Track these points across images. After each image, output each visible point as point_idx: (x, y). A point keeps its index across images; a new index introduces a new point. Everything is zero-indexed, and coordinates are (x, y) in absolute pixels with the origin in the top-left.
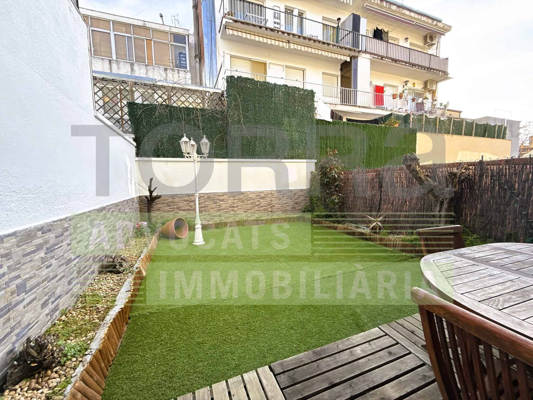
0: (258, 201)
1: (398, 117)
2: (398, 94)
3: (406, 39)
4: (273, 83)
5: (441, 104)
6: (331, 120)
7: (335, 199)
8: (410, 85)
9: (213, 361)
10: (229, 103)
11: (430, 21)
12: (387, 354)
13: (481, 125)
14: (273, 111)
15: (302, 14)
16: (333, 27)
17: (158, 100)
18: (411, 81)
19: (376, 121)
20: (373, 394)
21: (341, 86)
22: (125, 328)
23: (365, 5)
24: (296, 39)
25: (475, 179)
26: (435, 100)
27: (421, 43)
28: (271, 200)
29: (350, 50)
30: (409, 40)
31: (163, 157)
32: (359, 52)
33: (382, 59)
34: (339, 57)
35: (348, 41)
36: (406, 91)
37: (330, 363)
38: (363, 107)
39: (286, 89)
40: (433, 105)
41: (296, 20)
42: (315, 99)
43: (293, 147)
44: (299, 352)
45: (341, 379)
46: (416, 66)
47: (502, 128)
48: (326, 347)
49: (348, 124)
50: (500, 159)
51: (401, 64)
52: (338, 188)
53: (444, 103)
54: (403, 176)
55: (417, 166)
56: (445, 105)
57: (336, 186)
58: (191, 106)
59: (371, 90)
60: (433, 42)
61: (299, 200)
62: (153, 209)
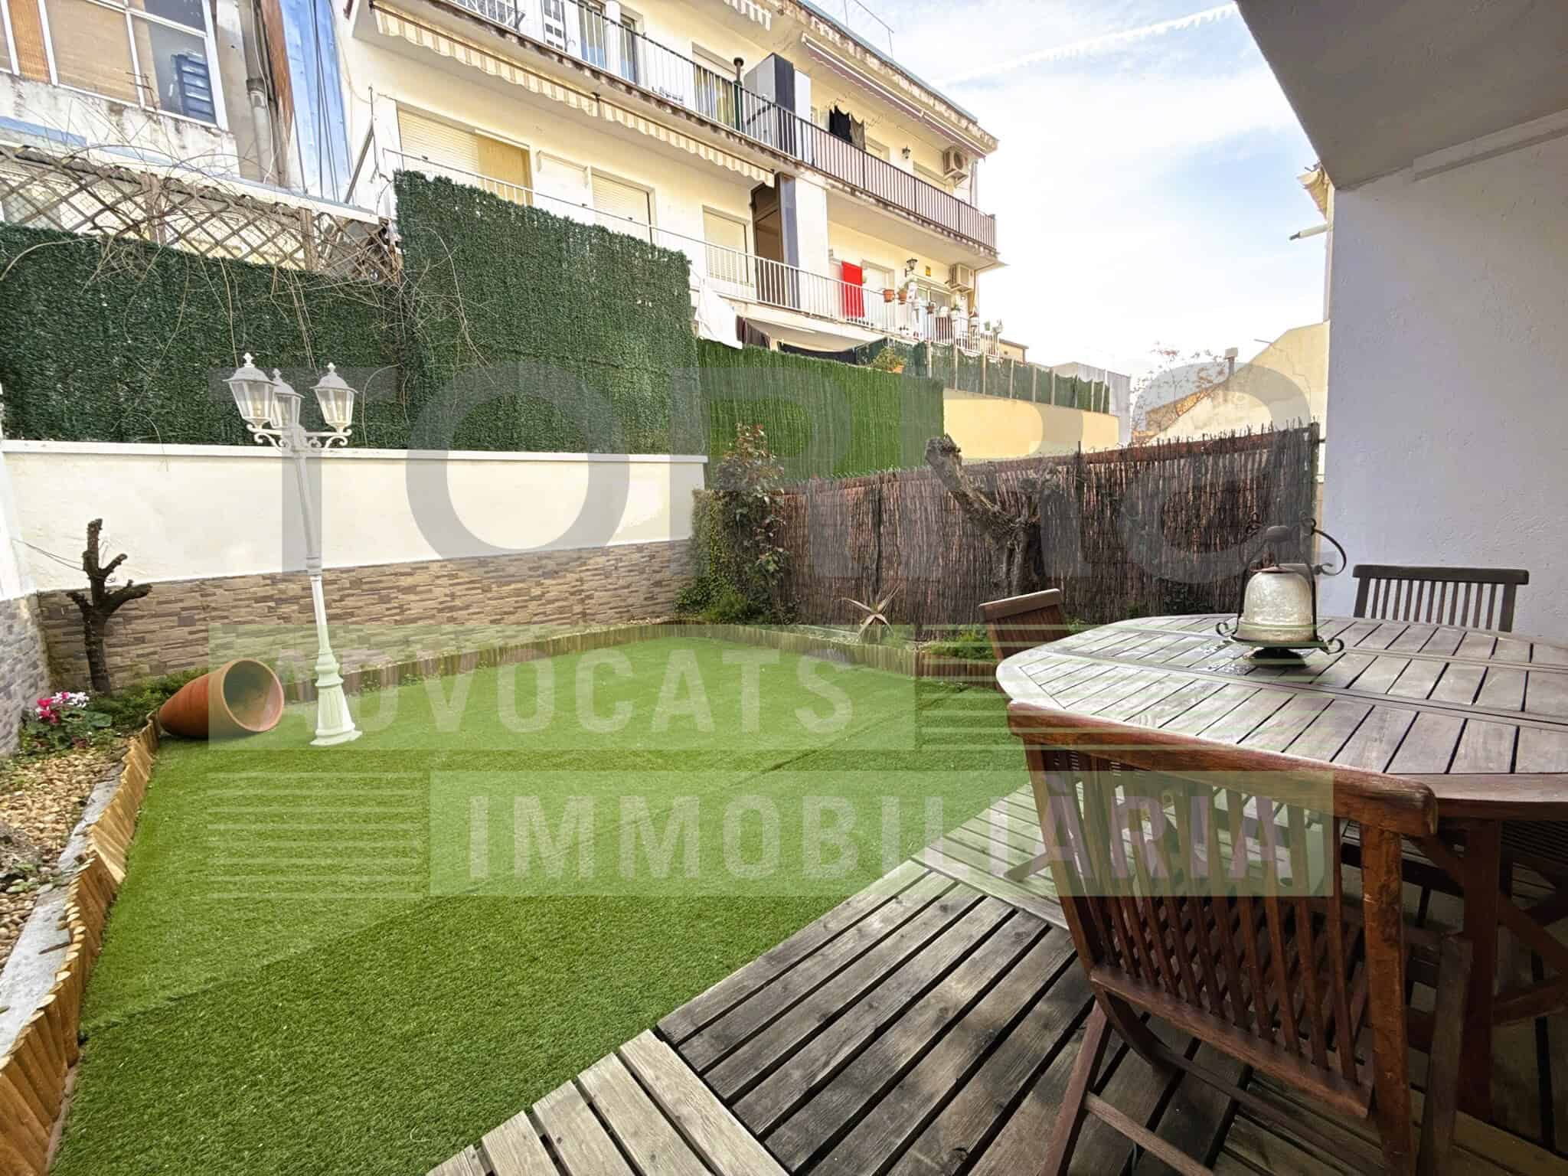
0: (539, 584)
1: (900, 350)
2: (896, 291)
3: (905, 151)
4: (561, 216)
5: (987, 326)
6: (739, 345)
7: (768, 562)
8: (919, 271)
9: (471, 1073)
10: (410, 261)
11: (954, 117)
12: (938, 912)
13: (1066, 380)
14: (567, 304)
15: (633, 21)
16: (724, 80)
17: (97, 221)
18: (922, 262)
19: (850, 356)
20: (921, 1008)
21: (757, 252)
22: (70, 1081)
23: (803, 40)
24: (620, 93)
25: (1069, 494)
26: (975, 315)
27: (936, 168)
28: (581, 580)
29: (774, 154)
30: (910, 155)
31: (143, 441)
32: (797, 164)
33: (853, 193)
34: (746, 170)
35: (765, 131)
36: (913, 286)
37: (813, 970)
38: (815, 316)
39: (602, 239)
40: (972, 327)
41: (614, 35)
42: (693, 280)
43: (638, 416)
44: (730, 968)
45: (846, 998)
46: (929, 224)
47: (1101, 390)
48: (797, 936)
49: (783, 357)
50: (1110, 449)
51: (898, 214)
52: (774, 533)
53: (994, 324)
54: (926, 492)
55: (958, 467)
56: (995, 330)
57: (769, 527)
58: (254, 259)
59: (832, 272)
60: (963, 171)
61: (666, 574)
62: (113, 641)
